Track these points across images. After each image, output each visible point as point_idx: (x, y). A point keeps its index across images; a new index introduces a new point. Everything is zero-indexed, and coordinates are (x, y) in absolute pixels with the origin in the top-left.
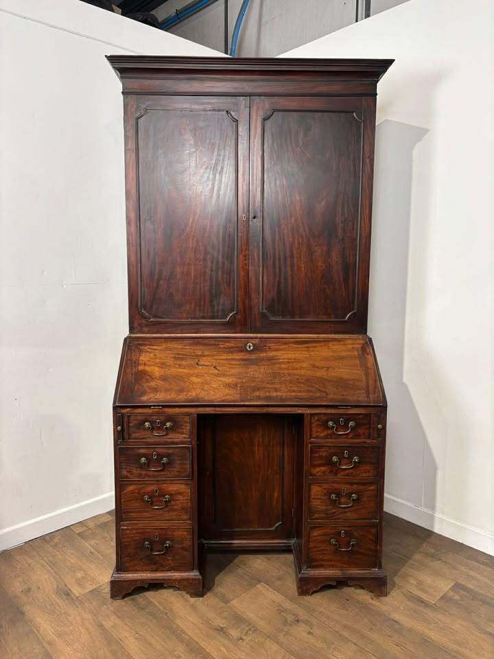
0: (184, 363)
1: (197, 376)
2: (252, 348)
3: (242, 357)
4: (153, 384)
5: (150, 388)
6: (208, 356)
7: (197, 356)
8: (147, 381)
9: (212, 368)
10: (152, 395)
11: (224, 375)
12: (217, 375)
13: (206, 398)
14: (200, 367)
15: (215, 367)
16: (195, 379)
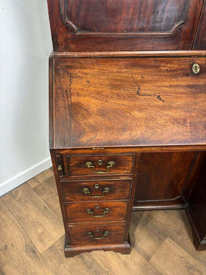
0: (122, 92)
1: (140, 109)
2: (198, 70)
3: (188, 83)
4: (91, 121)
5: (89, 126)
6: (149, 81)
7: (136, 82)
8: (85, 118)
9: (155, 98)
10: (92, 136)
11: (171, 108)
12: (163, 108)
13: (153, 138)
14: (142, 97)
15: (158, 97)
16: (137, 114)
